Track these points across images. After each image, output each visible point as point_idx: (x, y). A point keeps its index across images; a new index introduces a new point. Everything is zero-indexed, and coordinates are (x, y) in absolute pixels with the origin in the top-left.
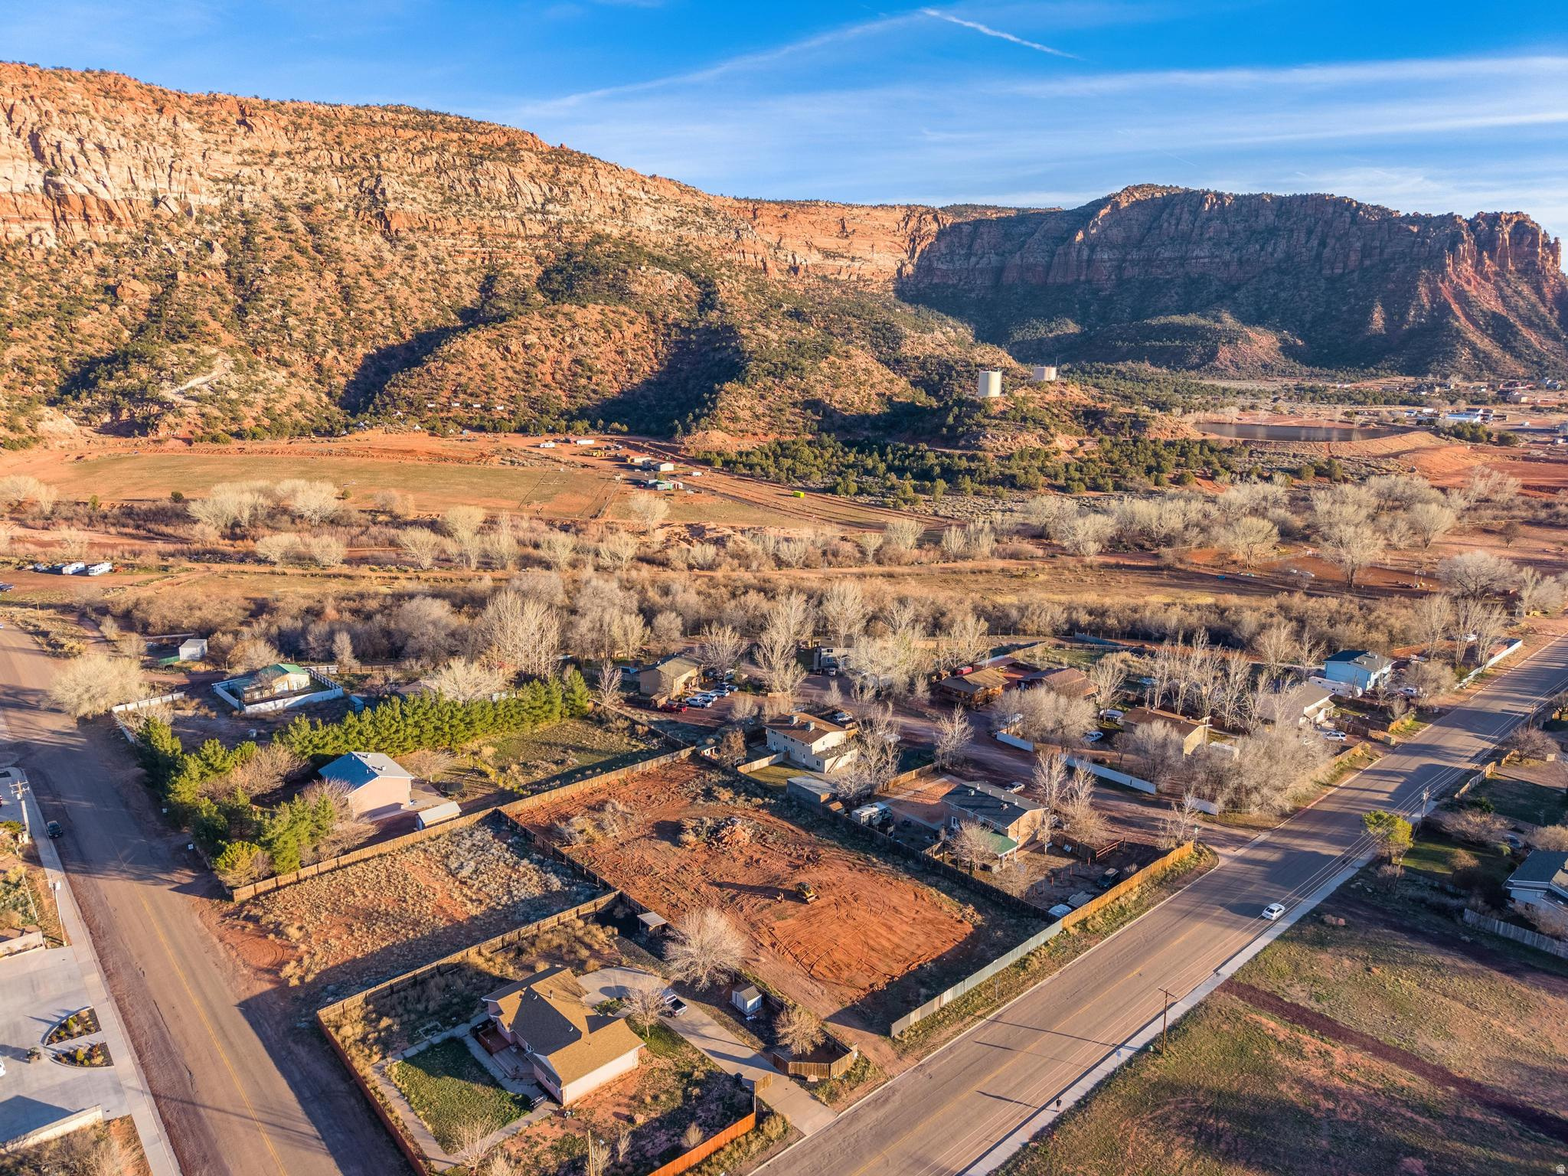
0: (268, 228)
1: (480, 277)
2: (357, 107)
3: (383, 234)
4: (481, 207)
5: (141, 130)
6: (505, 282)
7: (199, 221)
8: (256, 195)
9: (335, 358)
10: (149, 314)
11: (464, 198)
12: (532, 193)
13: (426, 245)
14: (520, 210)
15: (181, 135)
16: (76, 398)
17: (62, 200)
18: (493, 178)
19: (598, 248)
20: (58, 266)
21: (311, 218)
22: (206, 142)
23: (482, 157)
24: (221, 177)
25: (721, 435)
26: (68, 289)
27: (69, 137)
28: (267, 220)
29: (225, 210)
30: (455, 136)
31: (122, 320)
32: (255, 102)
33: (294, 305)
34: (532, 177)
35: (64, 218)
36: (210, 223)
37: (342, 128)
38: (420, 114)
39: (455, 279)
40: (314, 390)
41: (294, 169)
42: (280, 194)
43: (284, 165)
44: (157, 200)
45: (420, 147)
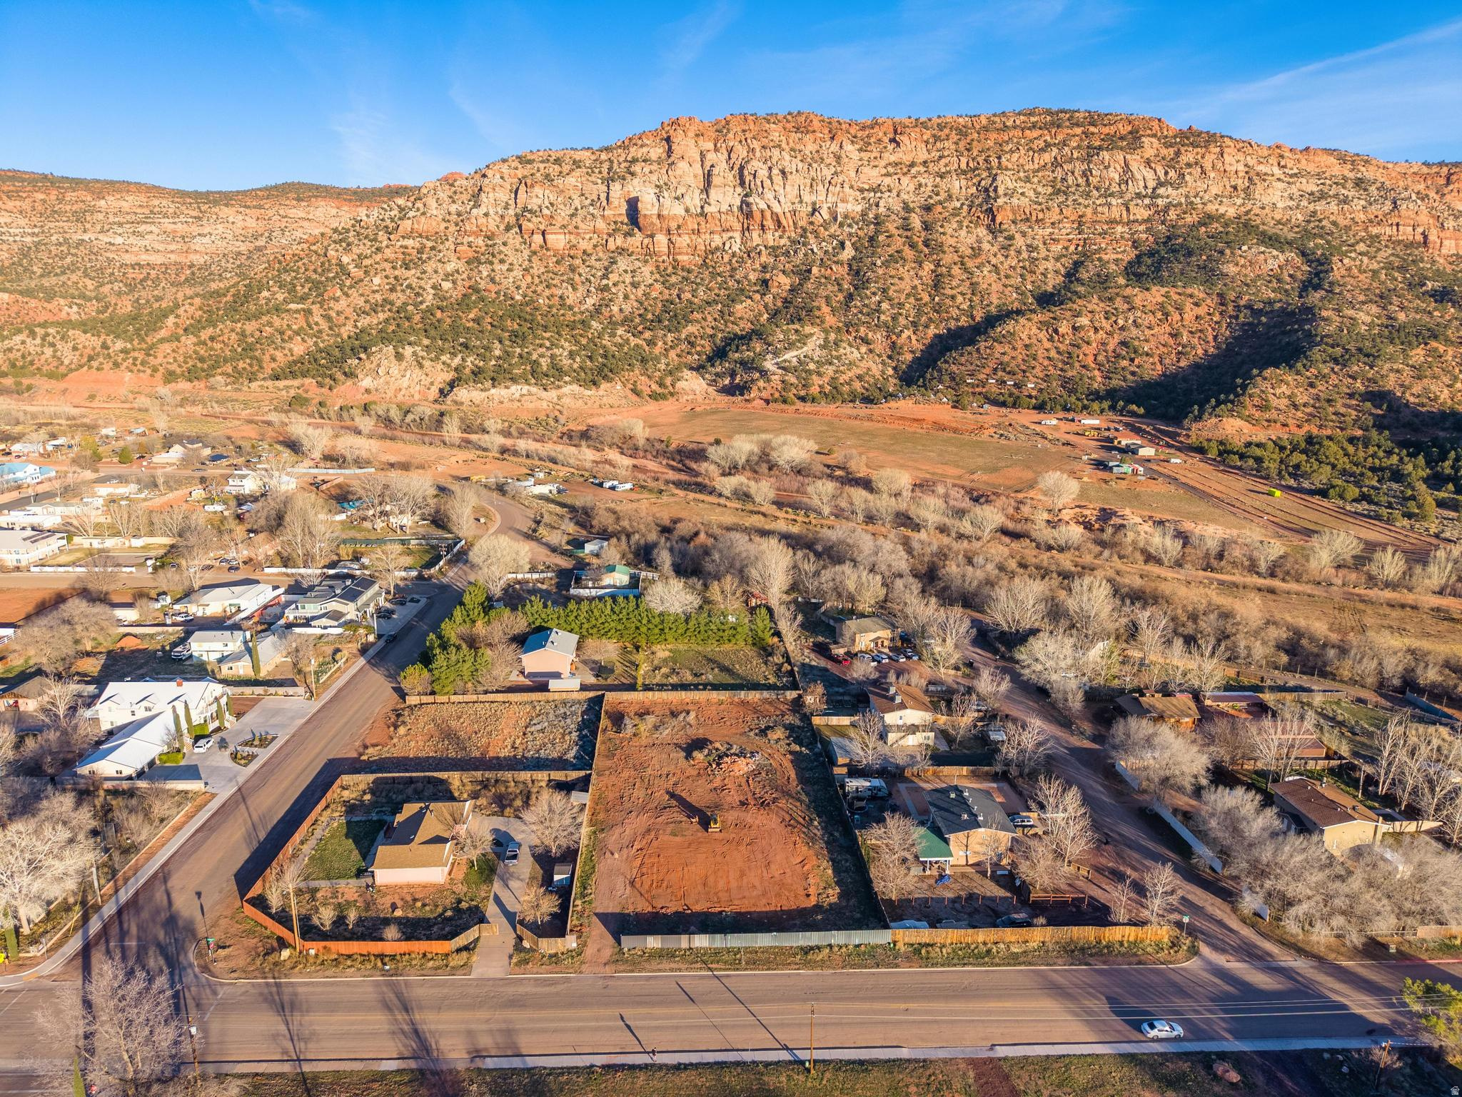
0: (892, 227)
1: (1068, 262)
2: (994, 115)
3: (988, 227)
4: (1088, 195)
5: (816, 156)
6: (1091, 267)
7: (841, 225)
8: (890, 200)
9: (909, 337)
10: (785, 301)
11: (1073, 189)
12: (1144, 177)
13: (1024, 234)
14: (1128, 196)
15: (844, 156)
16: (713, 365)
17: (749, 215)
18: (1106, 168)
19: (1203, 229)
20: (737, 265)
21: (929, 218)
22: (861, 160)
23: (1100, 148)
24: (867, 187)
25: (1238, 423)
26: (738, 282)
27: (764, 166)
28: (894, 221)
29: (864, 214)
30: (1078, 131)
31: (766, 306)
32: (907, 122)
33: (891, 293)
34: (1148, 163)
35: (748, 229)
36: (850, 226)
37: (976, 135)
38: (1051, 113)
39: (1043, 266)
40: (883, 363)
41: (926, 175)
42: (910, 198)
43: (919, 173)
44: (814, 210)
45: (1043, 144)
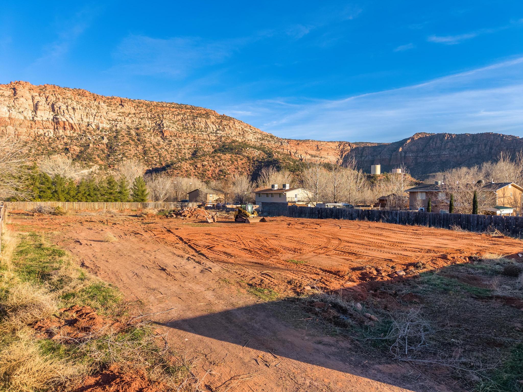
0: (124, 134)
2: (159, 102)
3: (161, 137)
4: (195, 131)
5: (88, 105)
6: (201, 152)
7: (101, 131)
8: (122, 125)
10: (78, 156)
11: (190, 128)
12: (213, 127)
13: (175, 140)
14: (208, 132)
15: (100, 107)
17: (58, 123)
18: (200, 123)
19: (233, 144)
20: (52, 142)
21: (138, 132)
22: (108, 109)
23: (197, 116)
24: (111, 119)
26: (53, 148)
27: (64, 105)
28: (124, 132)
29: (111, 129)
30: (189, 111)
32: (126, 99)
33: (126, 154)
34: (213, 123)
35: (57, 128)
36: (105, 132)
37: (153, 107)
38: (179, 105)
39: (183, 151)
41: (135, 118)
42: (130, 125)
43: (132, 117)
44: (88, 125)
45: (177, 113)
